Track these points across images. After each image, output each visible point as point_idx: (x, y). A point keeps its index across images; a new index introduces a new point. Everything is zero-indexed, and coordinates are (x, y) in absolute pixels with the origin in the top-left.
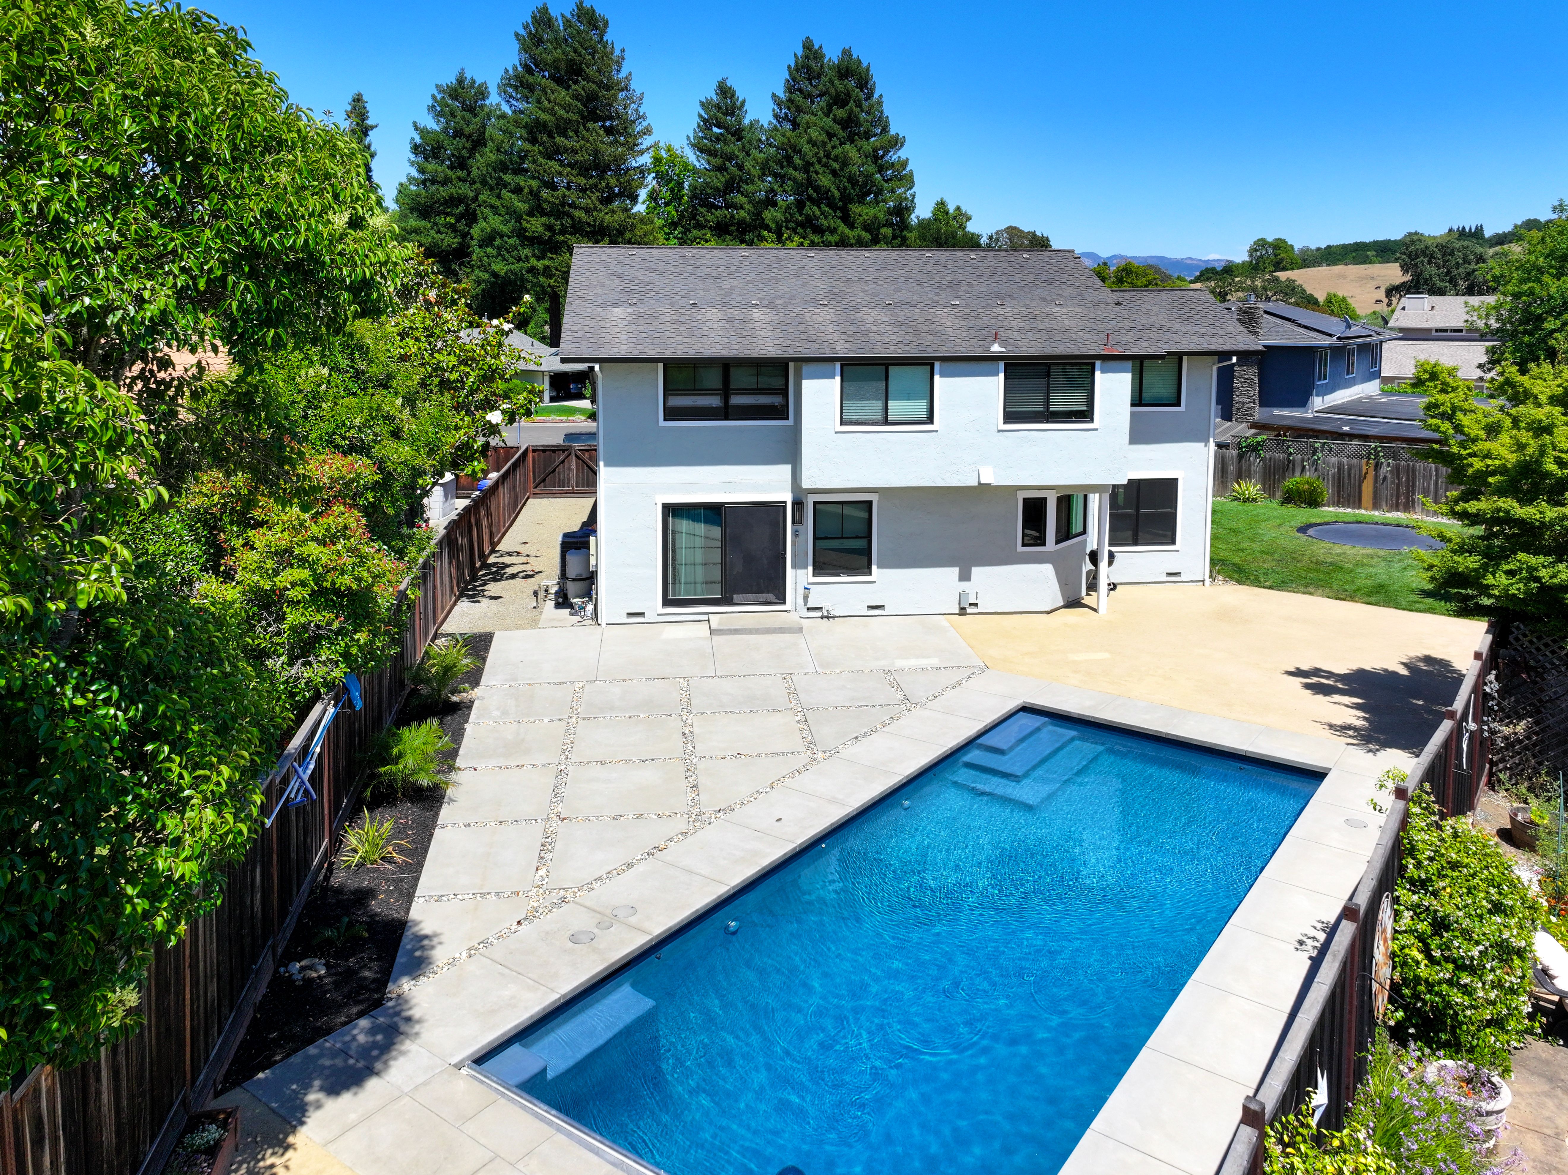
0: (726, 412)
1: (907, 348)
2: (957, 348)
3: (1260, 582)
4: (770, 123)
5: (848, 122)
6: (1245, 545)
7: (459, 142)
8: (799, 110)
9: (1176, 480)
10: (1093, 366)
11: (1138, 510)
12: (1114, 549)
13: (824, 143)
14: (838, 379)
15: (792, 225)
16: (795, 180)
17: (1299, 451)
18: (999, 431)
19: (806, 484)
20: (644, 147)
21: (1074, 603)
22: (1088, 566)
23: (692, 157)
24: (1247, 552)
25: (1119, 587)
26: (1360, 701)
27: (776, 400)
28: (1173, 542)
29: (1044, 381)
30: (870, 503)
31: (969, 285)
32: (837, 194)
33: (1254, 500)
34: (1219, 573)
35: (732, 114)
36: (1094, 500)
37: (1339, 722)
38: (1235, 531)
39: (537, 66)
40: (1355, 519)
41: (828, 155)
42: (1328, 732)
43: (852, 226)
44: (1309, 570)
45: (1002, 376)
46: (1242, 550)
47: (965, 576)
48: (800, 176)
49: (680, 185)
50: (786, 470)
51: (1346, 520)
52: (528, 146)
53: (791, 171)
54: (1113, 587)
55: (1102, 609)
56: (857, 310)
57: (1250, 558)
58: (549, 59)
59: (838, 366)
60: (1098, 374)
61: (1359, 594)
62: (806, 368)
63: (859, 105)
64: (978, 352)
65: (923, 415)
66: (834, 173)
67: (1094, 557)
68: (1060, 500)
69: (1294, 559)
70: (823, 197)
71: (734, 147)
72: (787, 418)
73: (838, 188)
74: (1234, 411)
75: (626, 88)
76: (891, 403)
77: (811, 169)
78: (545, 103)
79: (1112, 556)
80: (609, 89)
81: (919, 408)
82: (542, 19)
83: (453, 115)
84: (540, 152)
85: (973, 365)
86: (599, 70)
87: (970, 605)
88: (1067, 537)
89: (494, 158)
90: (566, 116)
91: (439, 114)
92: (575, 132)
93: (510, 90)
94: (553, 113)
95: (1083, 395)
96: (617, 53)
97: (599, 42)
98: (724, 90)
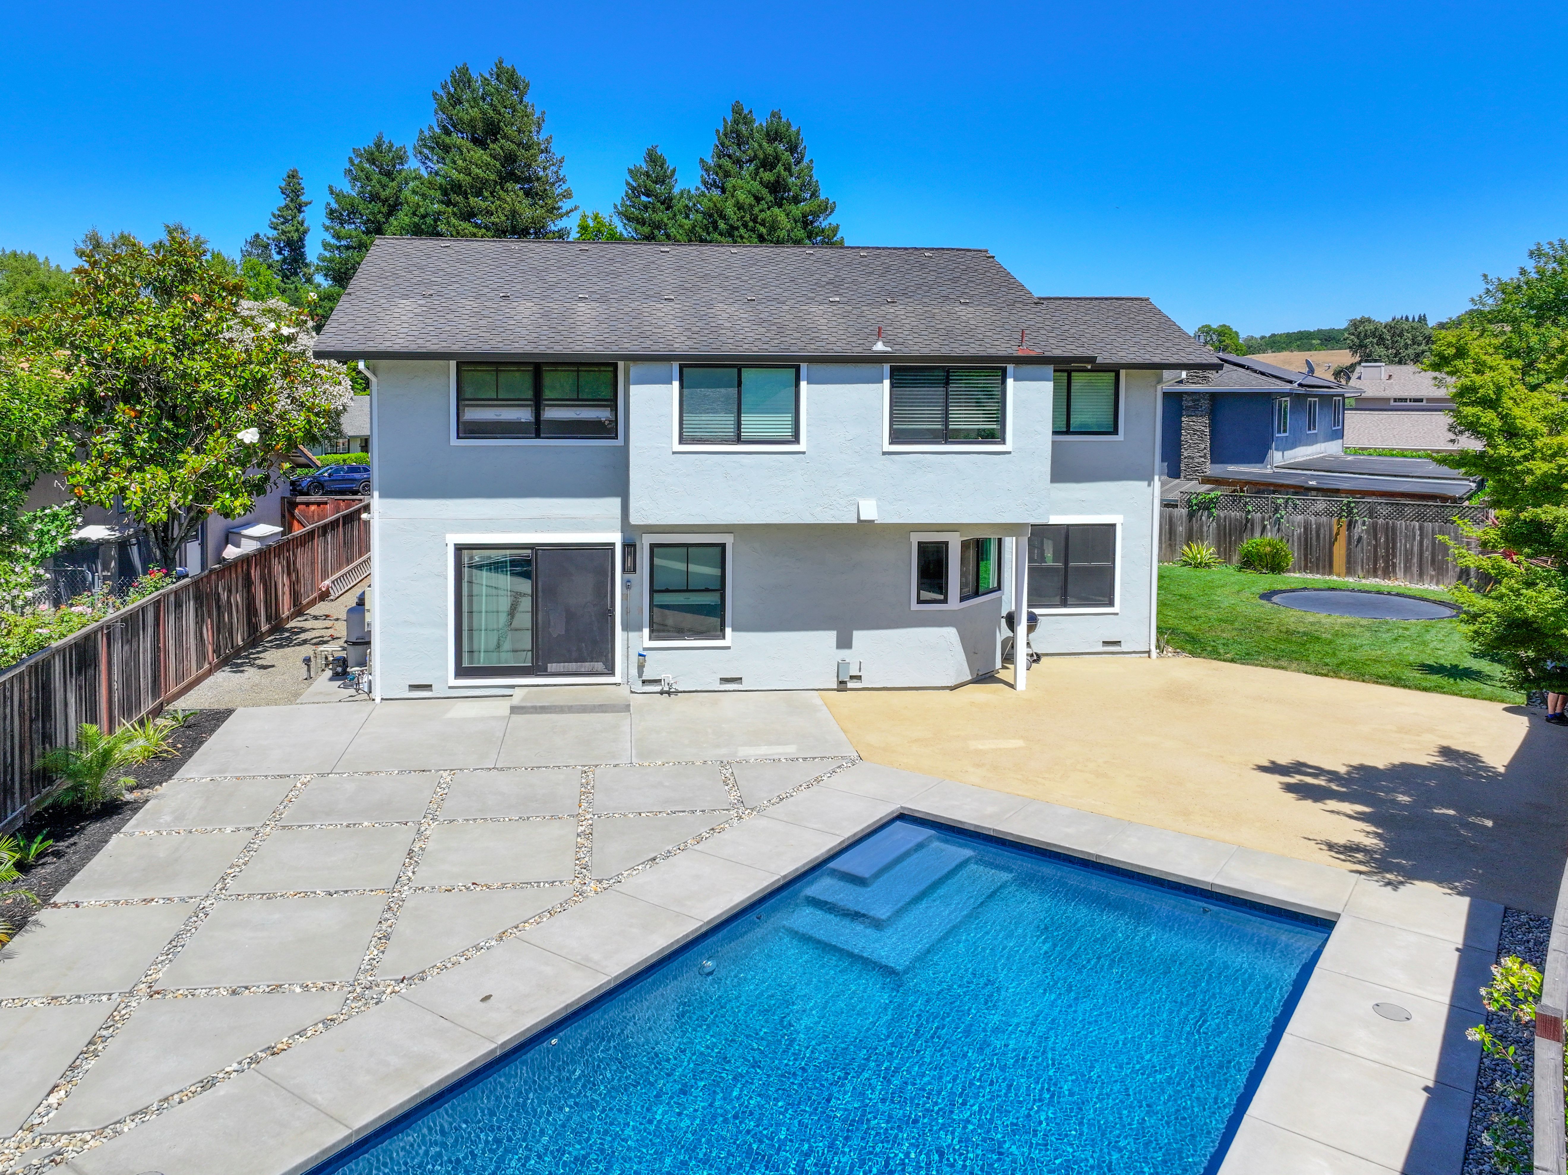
0: (538, 430)
1: (765, 346)
2: (830, 346)
3: (1219, 654)
4: (698, 189)
5: (776, 187)
6: (1199, 612)
7: (376, 207)
8: (727, 175)
9: (1113, 526)
10: (1004, 371)
11: (1067, 564)
12: (1037, 611)
13: (751, 207)
14: (676, 384)
17: (1258, 508)
18: (884, 453)
19: (634, 519)
20: (565, 210)
21: (985, 677)
22: (1006, 632)
23: (619, 225)
24: (1201, 620)
25: (1043, 660)
26: (1367, 810)
27: (600, 413)
28: (1111, 604)
29: (941, 390)
30: (723, 545)
31: (855, 282)
33: (1208, 565)
34: (1168, 643)
35: (663, 182)
36: (1010, 544)
37: (1341, 840)
38: (1186, 598)
39: (454, 127)
40: (1326, 586)
41: (757, 222)
42: (1326, 856)
44: (1278, 640)
45: (887, 383)
46: (1196, 618)
47: (844, 643)
50: (615, 503)
51: (1316, 586)
52: (443, 208)
53: (716, 236)
54: (1035, 658)
55: (1021, 685)
56: (710, 306)
57: (1205, 627)
58: (466, 118)
59: (676, 366)
60: (1010, 382)
61: (1344, 668)
62: (636, 369)
63: (788, 169)
64: (857, 351)
65: (788, 433)
66: (761, 238)
67: (1011, 620)
68: (965, 544)
69: (1259, 628)
71: (663, 216)
72: (616, 437)
74: (1182, 467)
75: (546, 151)
76: (744, 418)
77: (736, 233)
78: (460, 162)
79: (1033, 620)
80: (528, 148)
81: (781, 424)
82: (462, 79)
83: (368, 178)
84: (454, 214)
85: (849, 369)
86: (519, 131)
87: (852, 677)
88: (977, 593)
89: (407, 220)
90: (482, 175)
91: (356, 179)
92: (492, 192)
93: (426, 151)
94: (467, 172)
95: (993, 409)
96: (538, 114)
97: (519, 102)
98: (654, 159)
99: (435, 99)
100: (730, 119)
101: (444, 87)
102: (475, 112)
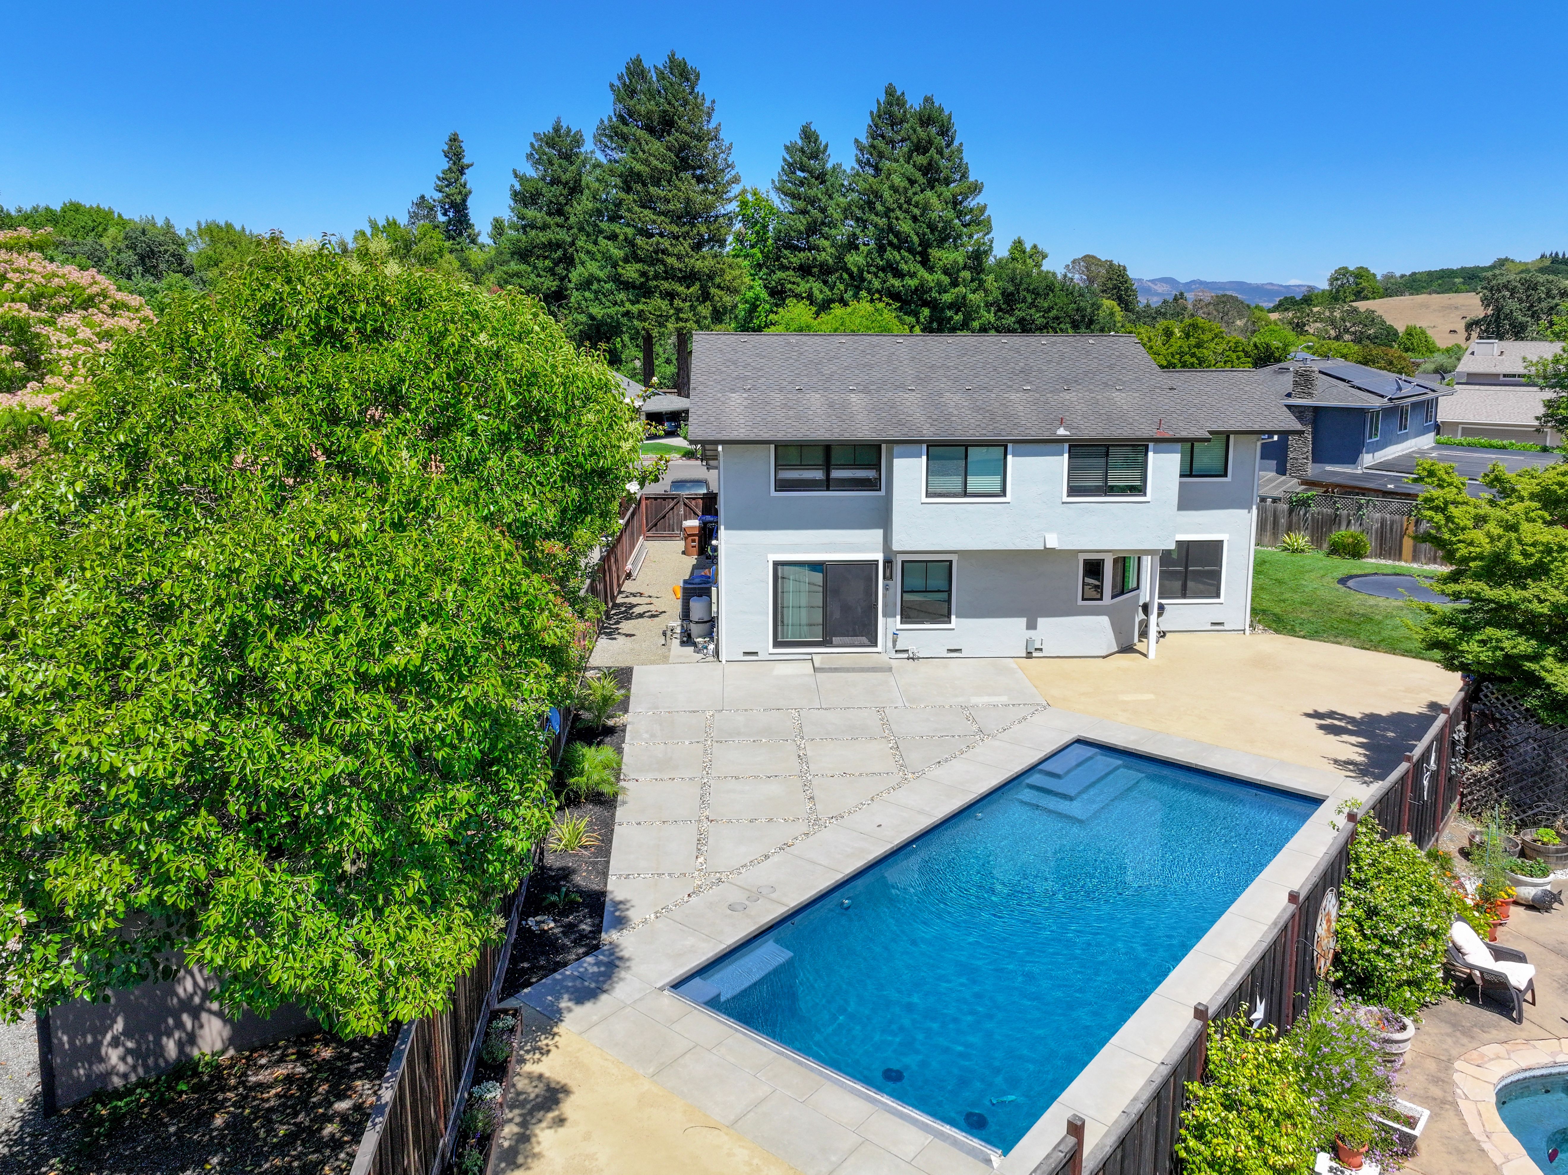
0: (828, 485)
1: (984, 433)
2: (1028, 433)
3: (1295, 632)
4: (853, 168)
5: (928, 169)
6: (1287, 596)
7: (557, 189)
8: (881, 155)
10: (1147, 448)
11: (1186, 568)
12: (1163, 601)
13: (906, 190)
14: (924, 458)
15: (873, 269)
16: (876, 226)
17: (1345, 506)
18: (1064, 503)
19: (896, 546)
20: (732, 194)
21: (1127, 649)
22: (1141, 616)
23: (777, 201)
24: (1287, 603)
25: (1168, 635)
26: (1365, 741)
27: (869, 474)
28: (1218, 596)
29: (1103, 460)
30: (951, 562)
31: (1040, 370)
32: (916, 239)
33: (1302, 551)
34: (1259, 622)
35: (816, 158)
36: (1147, 561)
37: (1344, 758)
38: (1280, 582)
39: (631, 117)
40: (1393, 571)
41: (908, 202)
42: (1332, 767)
43: (931, 270)
44: (1341, 621)
45: (1066, 456)
46: (1284, 601)
47: (1032, 625)
48: (882, 222)
49: (765, 227)
50: (879, 533)
51: (1385, 572)
52: (622, 195)
53: (873, 217)
54: (1162, 634)
55: (1152, 655)
56: (940, 395)
57: (1290, 609)
59: (925, 446)
60: (1149, 455)
61: (1383, 644)
62: (897, 449)
63: (940, 152)
64: (1046, 436)
65: (997, 489)
66: (915, 219)
67: (1146, 608)
68: (1116, 561)
69: (1330, 610)
70: (902, 242)
71: (817, 191)
72: (880, 490)
73: (917, 234)
74: (1288, 466)
75: (716, 138)
76: (969, 478)
77: (892, 215)
78: (641, 153)
79: (1161, 608)
80: (699, 139)
81: (992, 482)
82: (636, 70)
83: (551, 163)
84: (635, 201)
85: (1040, 447)
86: (690, 121)
87: (1036, 649)
88: (1122, 593)
89: (590, 206)
90: (660, 166)
91: (538, 162)
92: (669, 181)
93: (605, 139)
94: (646, 162)
95: (1137, 473)
96: (708, 104)
97: (690, 94)
98: (808, 135)
99: (612, 90)
100: (882, 99)
101: (620, 78)
102: (651, 105)
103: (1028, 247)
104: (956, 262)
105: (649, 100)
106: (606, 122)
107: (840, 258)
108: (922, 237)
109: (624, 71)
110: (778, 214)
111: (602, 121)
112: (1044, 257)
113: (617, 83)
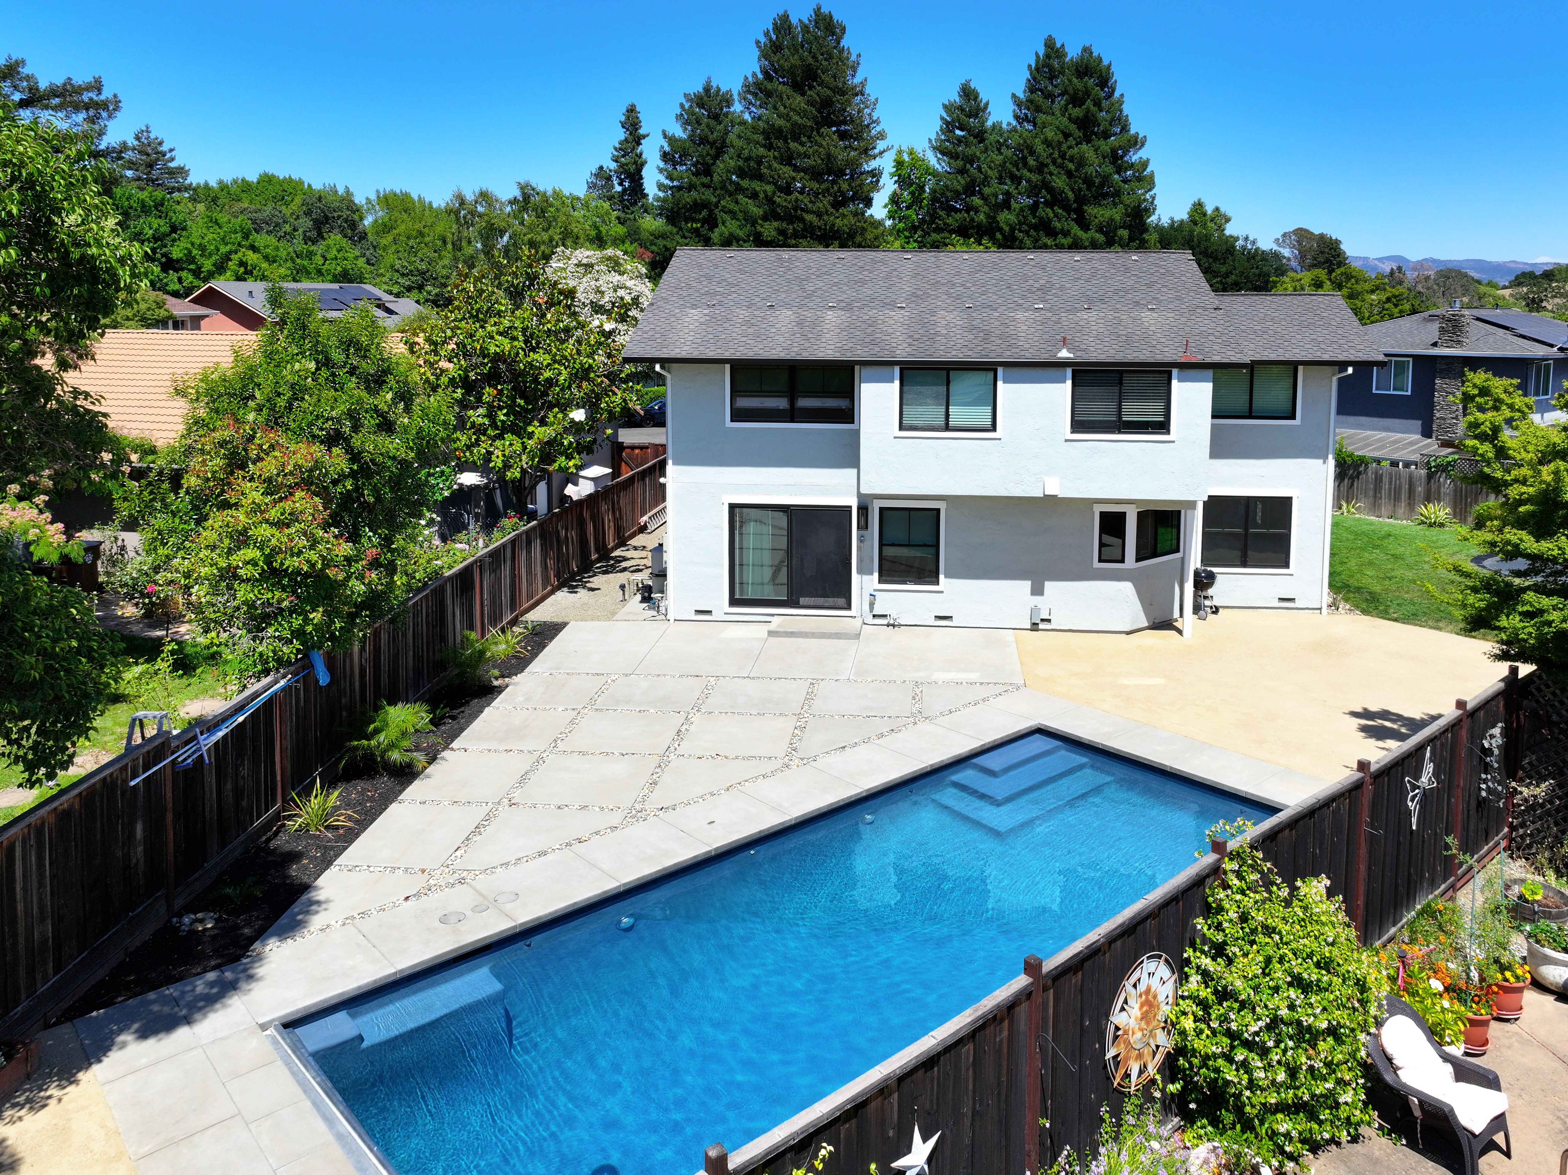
0: (792, 415)
1: (970, 353)
2: (1023, 353)
3: (1387, 613)
4: (1009, 124)
5: (1084, 122)
7: (705, 149)
8: (1038, 109)
9: (1291, 498)
10: (1171, 374)
11: (1246, 530)
12: (1214, 570)
13: (1060, 143)
14: (897, 383)
15: (1025, 227)
16: (1029, 181)
18: (1066, 441)
19: (866, 489)
20: (876, 151)
21: (1162, 625)
23: (933, 160)
25: (1221, 612)
27: (842, 403)
28: (1287, 566)
29: (1116, 389)
30: (938, 510)
31: (1062, 288)
32: (1071, 195)
33: (1441, 525)
34: (1342, 599)
35: (976, 116)
39: (775, 73)
41: (1063, 156)
43: (1085, 227)
45: (1069, 383)
46: (1391, 578)
47: (1037, 590)
48: (1035, 177)
49: (922, 188)
50: (851, 473)
52: (764, 152)
53: (1025, 172)
54: (1214, 610)
55: (1187, 633)
56: (933, 313)
57: (1394, 587)
59: (897, 370)
60: (1174, 383)
62: (867, 371)
63: (1099, 104)
64: (1044, 357)
65: (988, 422)
66: (1069, 174)
68: (1141, 515)
70: (1056, 199)
71: (976, 150)
72: (852, 422)
73: (1072, 190)
74: (1435, 427)
75: (861, 93)
76: (952, 409)
77: (1045, 170)
78: (782, 109)
80: (844, 94)
81: (982, 415)
82: (783, 26)
83: (699, 123)
84: (775, 157)
85: (1039, 372)
86: (834, 76)
87: (1042, 620)
88: (1154, 555)
90: (800, 121)
91: (687, 123)
92: (809, 137)
93: (750, 97)
94: (788, 118)
95: (1160, 405)
96: (853, 58)
97: (835, 48)
98: (968, 93)
99: (759, 46)
100: (1041, 52)
101: (767, 34)
102: (795, 60)
103: (1209, 209)
104: (1112, 219)
105: (793, 55)
106: (750, 79)
107: (992, 219)
108: (1077, 192)
109: (771, 28)
110: (935, 174)
111: (746, 78)
112: (1228, 220)
113: (763, 40)
